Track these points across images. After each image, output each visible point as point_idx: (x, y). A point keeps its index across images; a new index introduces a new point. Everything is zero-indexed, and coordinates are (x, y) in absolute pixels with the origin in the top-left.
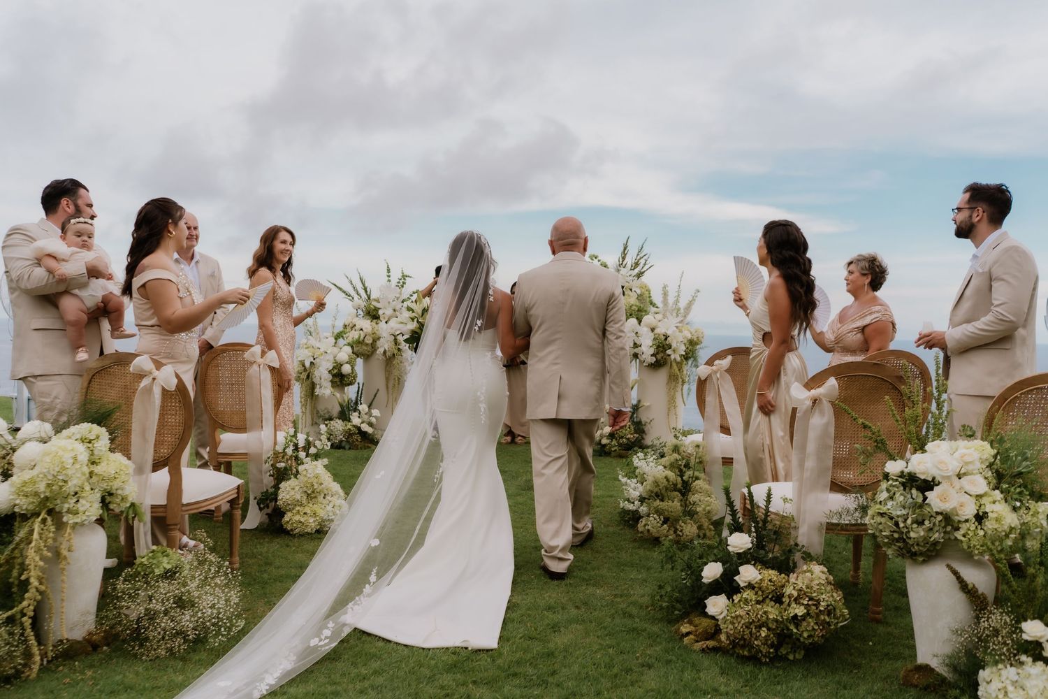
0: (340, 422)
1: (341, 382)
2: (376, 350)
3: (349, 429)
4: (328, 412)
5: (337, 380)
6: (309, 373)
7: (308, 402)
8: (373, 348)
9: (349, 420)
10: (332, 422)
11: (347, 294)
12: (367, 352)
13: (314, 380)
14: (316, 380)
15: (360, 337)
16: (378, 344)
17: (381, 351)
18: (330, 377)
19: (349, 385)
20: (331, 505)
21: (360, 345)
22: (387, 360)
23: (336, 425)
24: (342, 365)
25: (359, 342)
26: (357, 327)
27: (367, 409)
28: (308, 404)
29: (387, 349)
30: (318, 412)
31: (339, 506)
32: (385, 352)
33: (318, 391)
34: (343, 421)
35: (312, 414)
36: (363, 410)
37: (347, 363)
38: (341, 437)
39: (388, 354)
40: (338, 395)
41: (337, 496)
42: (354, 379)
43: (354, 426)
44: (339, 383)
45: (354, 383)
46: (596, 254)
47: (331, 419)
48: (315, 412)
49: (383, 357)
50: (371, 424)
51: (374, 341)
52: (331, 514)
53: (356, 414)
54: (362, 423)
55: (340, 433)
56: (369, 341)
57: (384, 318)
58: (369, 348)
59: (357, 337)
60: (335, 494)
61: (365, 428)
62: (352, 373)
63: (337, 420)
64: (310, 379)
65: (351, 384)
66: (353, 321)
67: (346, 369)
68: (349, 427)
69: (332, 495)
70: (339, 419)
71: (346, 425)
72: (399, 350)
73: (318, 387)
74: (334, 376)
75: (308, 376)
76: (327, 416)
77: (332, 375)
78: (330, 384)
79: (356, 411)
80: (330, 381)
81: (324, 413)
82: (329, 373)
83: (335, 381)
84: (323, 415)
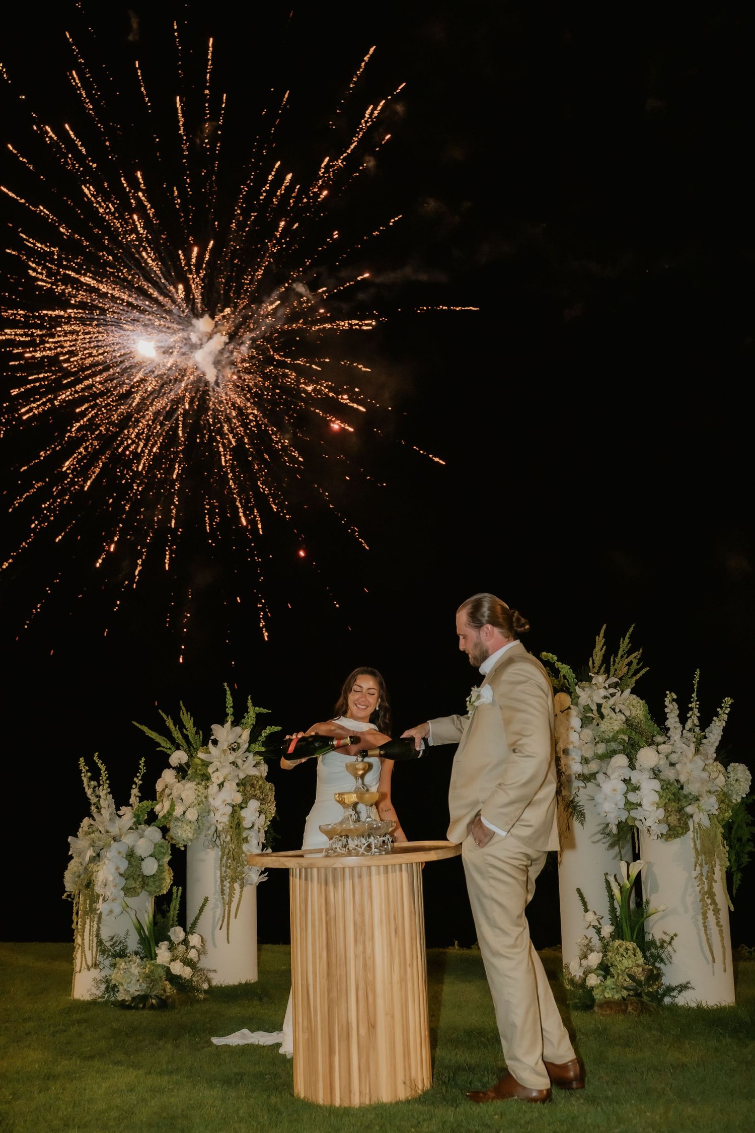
0: (135, 961)
1: (143, 888)
3: (151, 972)
4: (121, 942)
5: (135, 885)
6: (90, 876)
8: (200, 828)
9: (154, 956)
10: (123, 961)
12: (190, 835)
13: (96, 889)
14: (99, 889)
16: (207, 820)
17: (210, 832)
18: (122, 882)
21: (180, 825)
22: (222, 848)
23: (129, 966)
24: (143, 860)
25: (175, 820)
26: (174, 795)
27: (182, 936)
28: (86, 929)
29: (220, 829)
30: (101, 942)
32: (217, 834)
33: (101, 907)
34: (142, 959)
36: (176, 937)
37: (151, 856)
38: (137, 987)
39: (222, 837)
42: (166, 882)
43: (161, 967)
44: (138, 891)
47: (123, 955)
48: (97, 945)
49: (215, 844)
50: (188, 963)
51: (201, 815)
53: (164, 944)
54: (174, 959)
55: (134, 980)
56: (192, 816)
57: (218, 778)
58: (194, 829)
61: (178, 968)
62: (162, 872)
63: (133, 958)
64: (90, 887)
67: (150, 867)
68: (151, 968)
70: (137, 955)
71: (146, 966)
73: (101, 899)
74: (128, 878)
75: (88, 881)
76: (117, 949)
77: (126, 879)
78: (122, 893)
79: (169, 939)
80: (121, 889)
81: (111, 946)
82: (121, 875)
83: (130, 889)
84: (109, 947)
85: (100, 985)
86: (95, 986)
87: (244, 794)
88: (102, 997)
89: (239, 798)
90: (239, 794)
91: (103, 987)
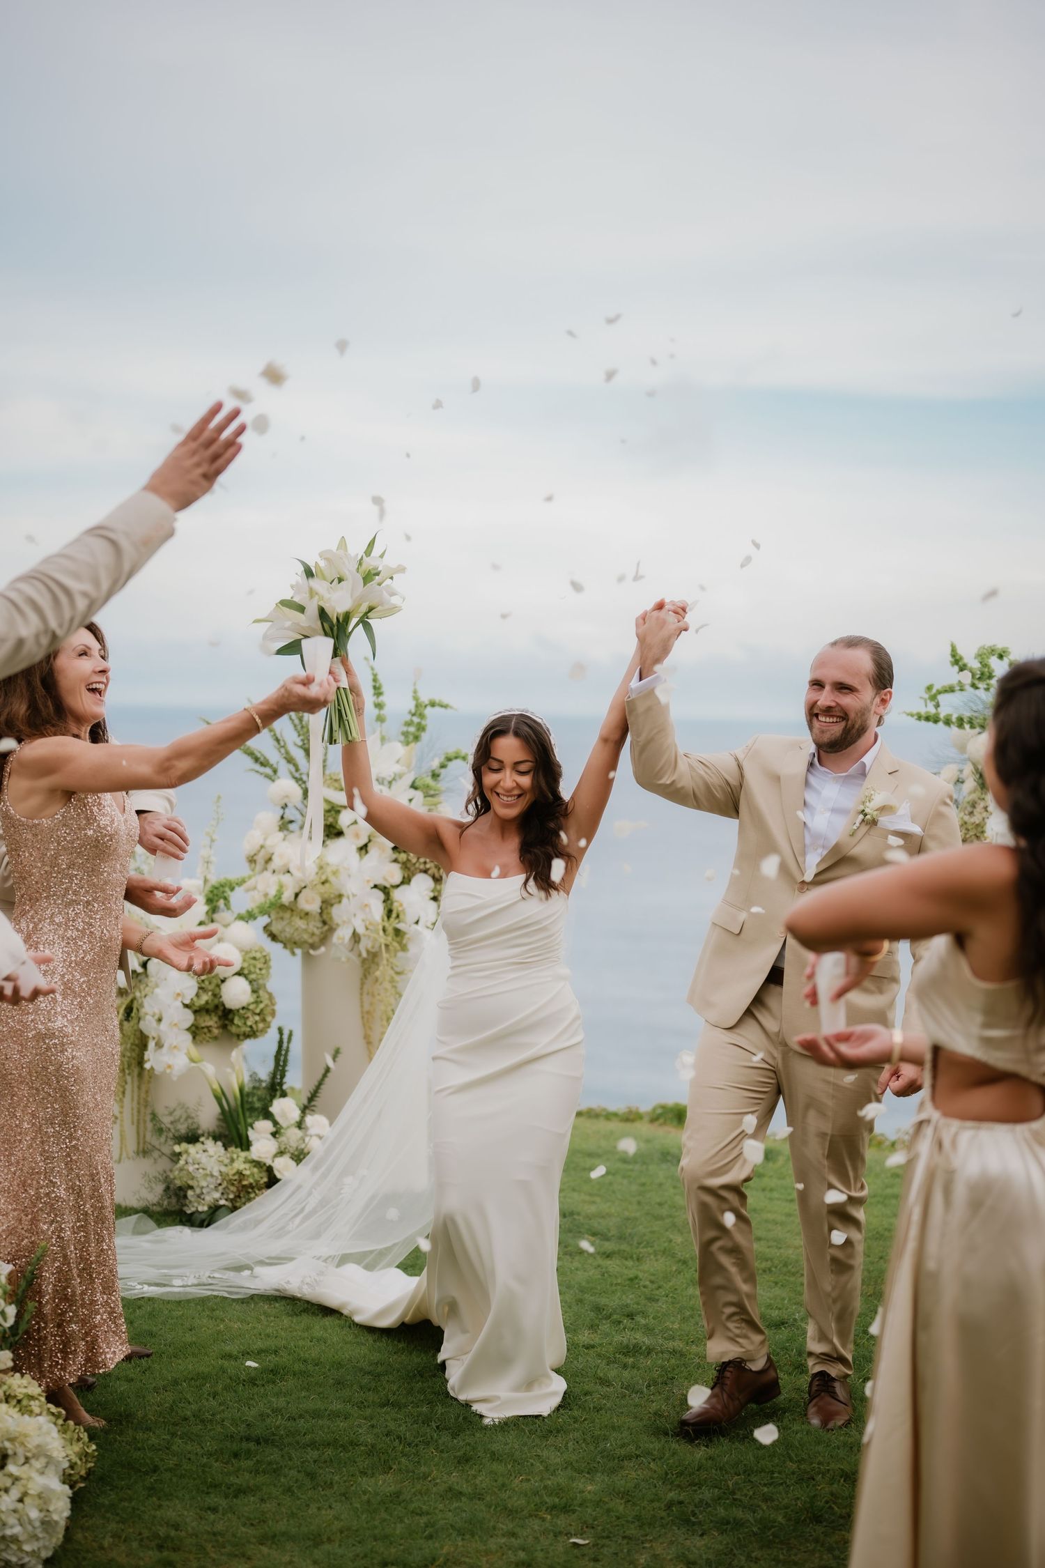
0: (214, 1149)
1: (224, 1027)
2: (332, 930)
3: (240, 1173)
4: (188, 1117)
5: (211, 1021)
6: (132, 1001)
7: (128, 1087)
8: (324, 923)
9: (245, 1144)
10: (192, 1149)
11: (256, 760)
12: (306, 937)
13: (142, 1025)
14: (148, 1025)
15: (279, 895)
16: (337, 913)
17: (342, 935)
18: (188, 1018)
19: (247, 1036)
20: (15, 1493)
21: (287, 915)
22: (364, 961)
23: (203, 1158)
24: (223, 981)
25: (280, 907)
26: (277, 863)
27: (296, 1114)
28: (128, 1093)
29: (361, 930)
30: (154, 1116)
31: (40, 1496)
32: (356, 937)
33: (153, 1059)
34: (226, 1147)
35: (139, 1124)
36: (284, 1115)
37: (239, 974)
38: (217, 1195)
39: (364, 945)
40: (209, 1069)
41: (43, 1461)
42: (264, 1020)
43: (257, 1164)
44: (216, 1031)
45: (264, 1031)
46: (1000, 646)
47: (192, 1138)
48: (148, 1118)
49: (351, 955)
51: (327, 904)
52: (12, 1520)
53: (264, 1126)
54: (281, 1153)
55: (212, 1183)
56: (311, 903)
57: (357, 836)
58: (314, 926)
59: (272, 892)
60: (36, 1456)
61: (286, 1170)
62: (257, 1002)
63: (209, 1144)
64: (133, 1022)
65: (252, 1034)
66: (268, 843)
67: (236, 993)
68: (239, 1165)
69: (27, 1460)
70: (216, 1138)
71: (232, 1160)
72: (398, 932)
73: (151, 1045)
74: (198, 1011)
75: (129, 1011)
76: (183, 1128)
77: (195, 1012)
78: (189, 1037)
79: (268, 1115)
80: (188, 1030)
81: (172, 1123)
82: (186, 1006)
83: (203, 1028)
84: (169, 1126)
85: (154, 1185)
86: (147, 1185)
87: (405, 866)
88: (159, 1204)
89: (395, 874)
90: (396, 867)
91: (160, 1188)
